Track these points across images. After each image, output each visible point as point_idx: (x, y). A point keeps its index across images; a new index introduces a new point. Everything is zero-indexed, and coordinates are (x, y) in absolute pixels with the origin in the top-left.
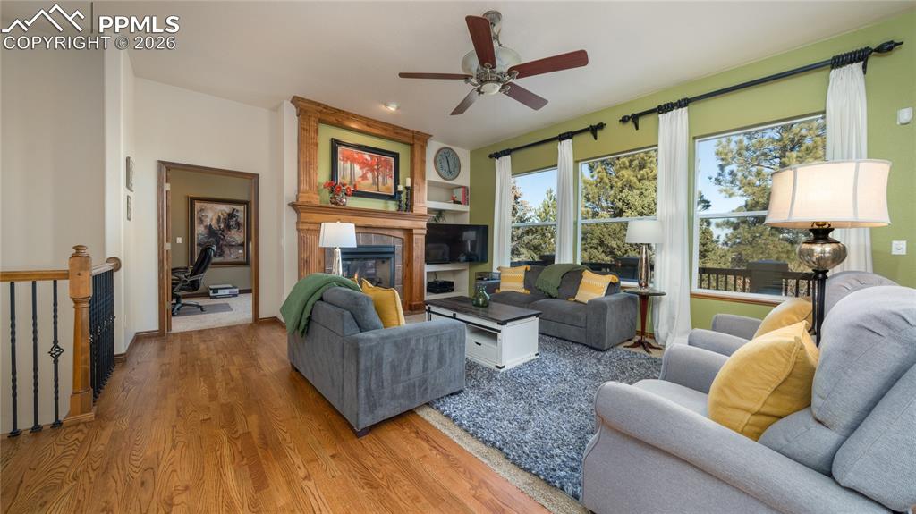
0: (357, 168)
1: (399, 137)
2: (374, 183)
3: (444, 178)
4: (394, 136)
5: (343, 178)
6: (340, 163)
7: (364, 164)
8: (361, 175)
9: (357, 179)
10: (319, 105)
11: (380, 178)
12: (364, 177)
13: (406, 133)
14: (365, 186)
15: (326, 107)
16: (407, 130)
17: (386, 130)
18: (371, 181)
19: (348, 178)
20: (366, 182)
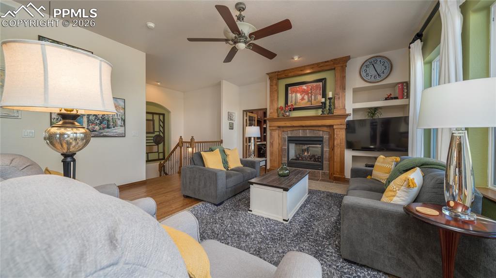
0: (299, 95)
1: (322, 68)
2: (309, 101)
3: (370, 82)
4: (320, 69)
5: (291, 102)
6: (290, 95)
7: (303, 92)
8: (301, 98)
9: (299, 101)
10: (276, 72)
11: (313, 97)
12: (303, 99)
13: (326, 64)
14: (303, 104)
15: (278, 72)
16: (328, 61)
17: (312, 68)
18: (307, 100)
19: (294, 102)
20: (304, 101)
